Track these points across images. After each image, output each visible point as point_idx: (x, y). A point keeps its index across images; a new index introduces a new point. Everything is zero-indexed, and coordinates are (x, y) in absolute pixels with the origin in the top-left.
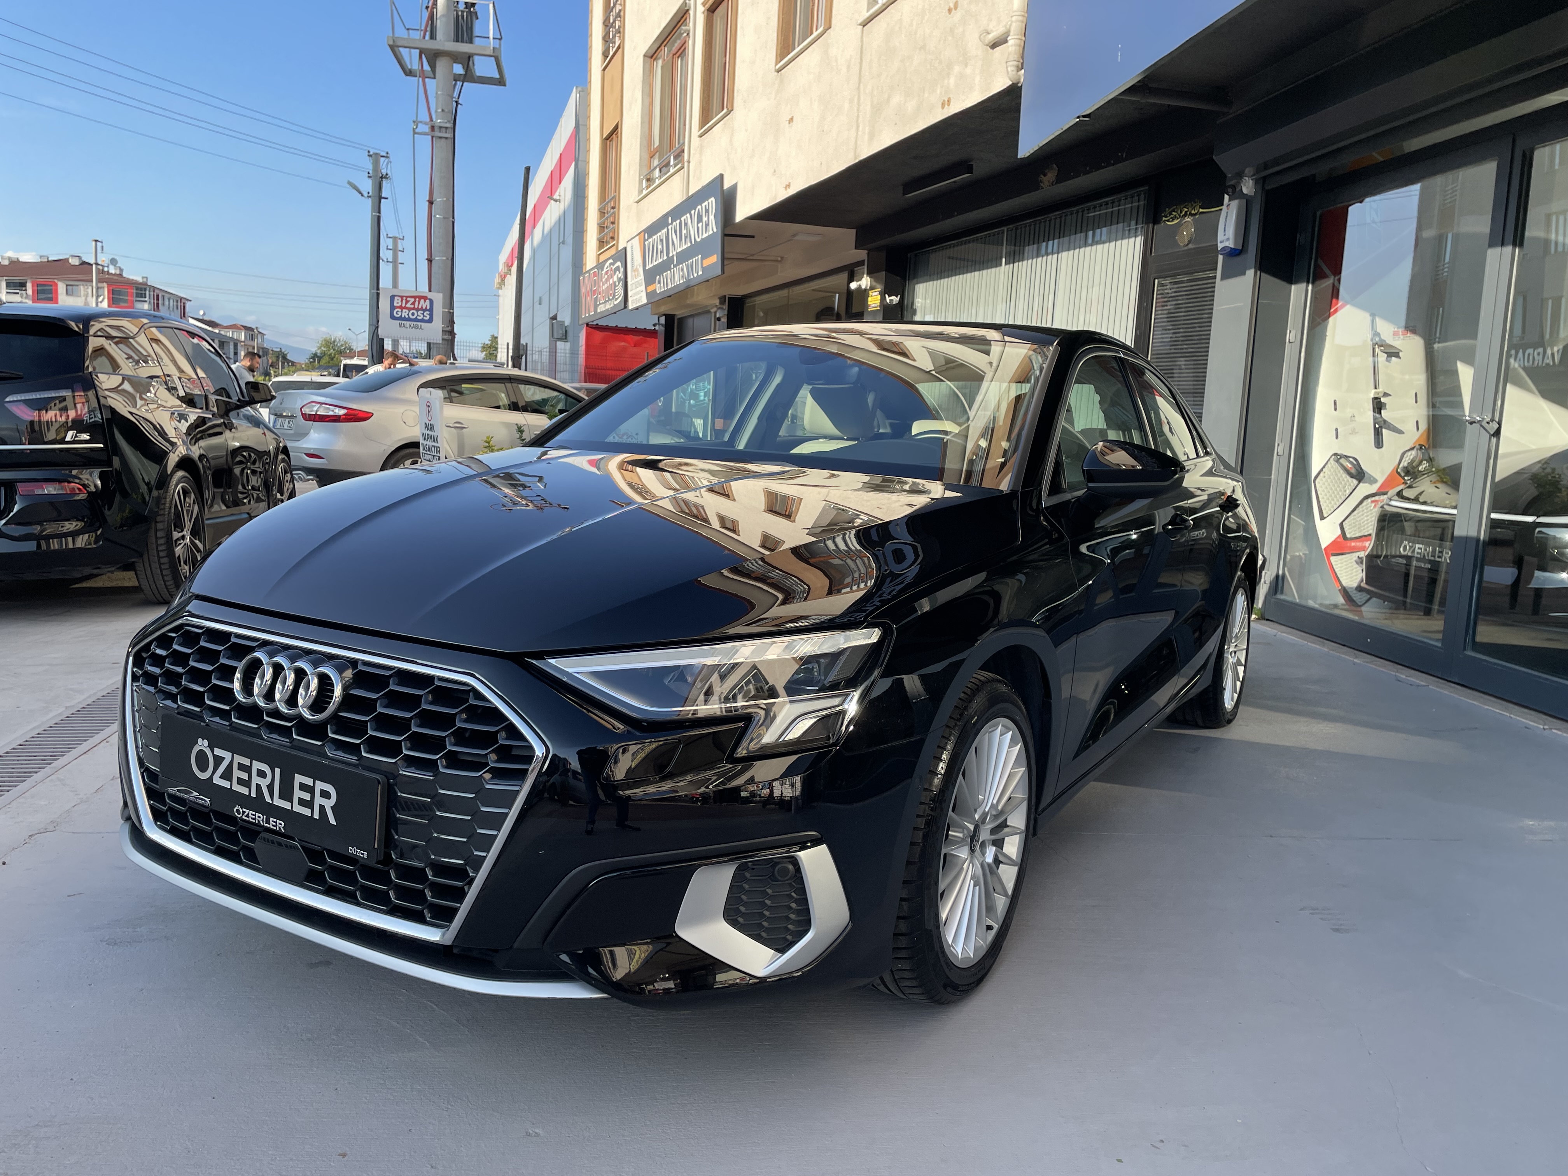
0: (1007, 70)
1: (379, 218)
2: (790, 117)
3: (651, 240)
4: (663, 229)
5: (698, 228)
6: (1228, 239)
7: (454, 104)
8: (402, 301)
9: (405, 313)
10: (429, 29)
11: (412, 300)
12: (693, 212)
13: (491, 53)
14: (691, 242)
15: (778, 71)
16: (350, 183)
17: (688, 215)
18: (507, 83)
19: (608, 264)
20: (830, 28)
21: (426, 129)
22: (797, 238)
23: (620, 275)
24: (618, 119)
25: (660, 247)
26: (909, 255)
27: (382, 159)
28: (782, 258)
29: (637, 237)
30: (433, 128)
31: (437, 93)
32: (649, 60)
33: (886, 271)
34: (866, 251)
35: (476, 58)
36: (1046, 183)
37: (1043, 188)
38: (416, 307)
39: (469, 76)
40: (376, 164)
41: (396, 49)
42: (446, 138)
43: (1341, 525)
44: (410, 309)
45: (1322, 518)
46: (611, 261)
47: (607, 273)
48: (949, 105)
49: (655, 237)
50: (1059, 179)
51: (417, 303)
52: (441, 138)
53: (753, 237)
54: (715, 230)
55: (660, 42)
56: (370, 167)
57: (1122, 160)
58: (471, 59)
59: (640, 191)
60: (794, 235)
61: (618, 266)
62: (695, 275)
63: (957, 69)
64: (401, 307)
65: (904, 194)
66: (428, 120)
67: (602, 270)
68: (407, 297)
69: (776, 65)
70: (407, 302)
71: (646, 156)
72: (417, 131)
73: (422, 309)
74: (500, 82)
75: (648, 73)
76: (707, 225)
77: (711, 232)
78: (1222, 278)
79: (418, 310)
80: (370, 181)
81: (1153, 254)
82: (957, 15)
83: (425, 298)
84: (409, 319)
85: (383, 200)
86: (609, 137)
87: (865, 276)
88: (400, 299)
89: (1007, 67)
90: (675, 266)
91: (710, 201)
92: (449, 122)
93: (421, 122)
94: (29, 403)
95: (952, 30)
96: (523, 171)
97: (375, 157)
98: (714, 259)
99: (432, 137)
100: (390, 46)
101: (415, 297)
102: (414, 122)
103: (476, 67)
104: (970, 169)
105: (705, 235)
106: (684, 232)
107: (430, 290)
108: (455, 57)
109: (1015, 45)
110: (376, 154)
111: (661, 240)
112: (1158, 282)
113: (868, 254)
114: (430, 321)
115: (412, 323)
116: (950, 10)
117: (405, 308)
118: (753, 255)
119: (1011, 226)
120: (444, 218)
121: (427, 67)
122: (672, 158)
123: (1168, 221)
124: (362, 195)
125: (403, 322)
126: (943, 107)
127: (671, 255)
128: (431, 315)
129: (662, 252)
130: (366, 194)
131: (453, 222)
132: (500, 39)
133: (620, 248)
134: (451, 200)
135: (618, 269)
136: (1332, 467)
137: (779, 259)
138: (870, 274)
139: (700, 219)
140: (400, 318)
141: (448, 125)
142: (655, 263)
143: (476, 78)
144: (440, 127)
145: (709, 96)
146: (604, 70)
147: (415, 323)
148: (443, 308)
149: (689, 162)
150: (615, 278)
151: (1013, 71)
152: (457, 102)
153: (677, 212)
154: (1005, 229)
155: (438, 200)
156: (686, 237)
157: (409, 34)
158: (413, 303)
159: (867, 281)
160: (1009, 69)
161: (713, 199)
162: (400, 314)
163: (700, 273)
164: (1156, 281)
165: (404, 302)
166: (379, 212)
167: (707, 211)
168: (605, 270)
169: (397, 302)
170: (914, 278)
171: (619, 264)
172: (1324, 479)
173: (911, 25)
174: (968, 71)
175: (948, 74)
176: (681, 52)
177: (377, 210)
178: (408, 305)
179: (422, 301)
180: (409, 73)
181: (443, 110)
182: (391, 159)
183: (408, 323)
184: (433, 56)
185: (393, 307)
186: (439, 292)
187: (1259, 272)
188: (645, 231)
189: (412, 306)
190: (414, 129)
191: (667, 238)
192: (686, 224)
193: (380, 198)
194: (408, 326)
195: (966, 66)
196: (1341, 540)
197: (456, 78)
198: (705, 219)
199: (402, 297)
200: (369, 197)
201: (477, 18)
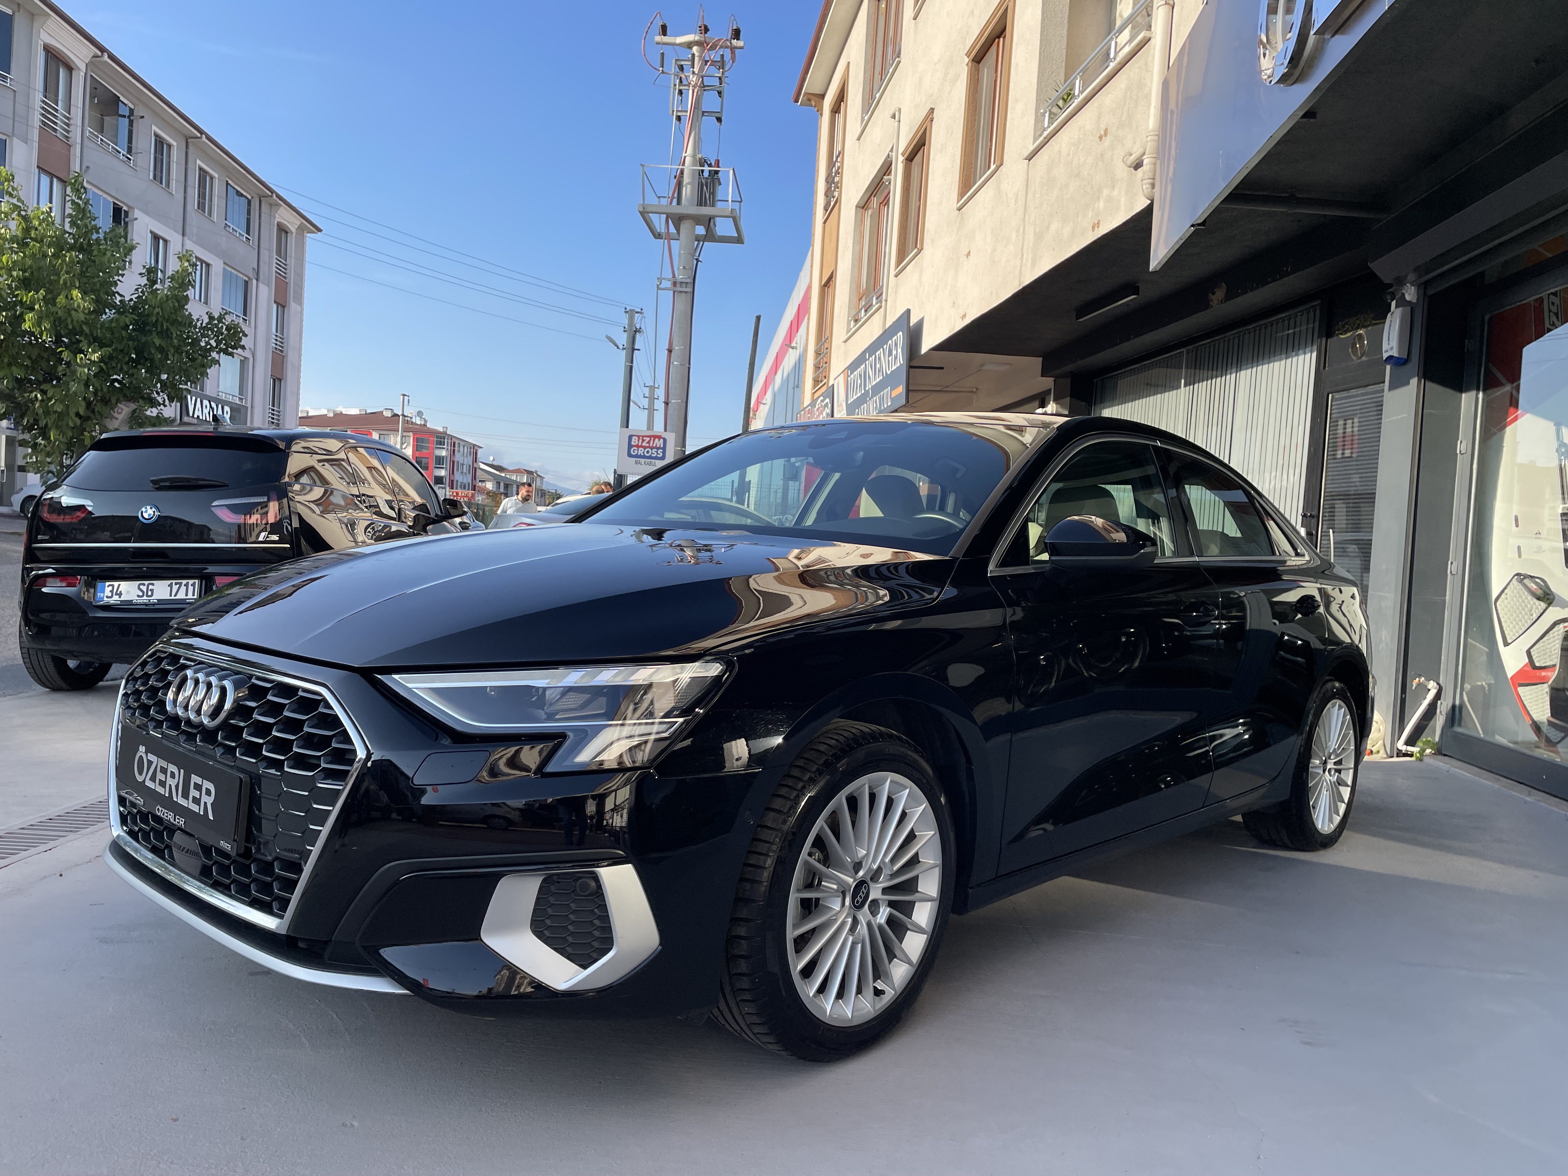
0: (1142, 189)
1: (631, 368)
2: (968, 251)
3: (852, 376)
4: (862, 365)
5: (889, 361)
6: (1392, 348)
7: (695, 262)
8: (638, 440)
9: (641, 451)
10: (676, 195)
11: (648, 439)
12: (885, 347)
13: (730, 215)
14: (883, 375)
15: (959, 209)
16: (608, 337)
17: (881, 350)
18: (745, 241)
19: (819, 401)
20: (1002, 164)
21: (668, 284)
22: (984, 368)
23: (828, 411)
24: (833, 268)
25: (859, 382)
26: (1095, 380)
27: (637, 315)
28: (977, 389)
29: (842, 375)
30: (675, 284)
31: (680, 253)
32: (861, 210)
33: (1071, 396)
34: (1053, 379)
35: (718, 219)
36: (1215, 302)
37: (1212, 307)
38: (651, 445)
39: (710, 236)
40: (631, 319)
41: (645, 215)
42: (686, 292)
43: (1528, 652)
44: (645, 448)
45: (1506, 644)
46: (822, 398)
47: (818, 409)
48: (1098, 228)
49: (855, 373)
50: (1229, 297)
51: (652, 442)
52: (681, 292)
53: (942, 368)
54: (902, 362)
55: (869, 194)
56: (626, 322)
57: (1289, 274)
58: (712, 220)
59: (848, 331)
60: (982, 365)
61: (827, 403)
62: (886, 406)
63: (1106, 192)
64: (638, 446)
65: (1077, 318)
66: (671, 276)
67: (815, 407)
68: (643, 437)
69: (958, 203)
70: (643, 441)
71: (856, 299)
72: (661, 286)
73: (656, 448)
74: (739, 240)
75: (859, 223)
76: (896, 358)
77: (899, 364)
78: (1391, 388)
79: (652, 448)
80: (625, 335)
81: (1327, 369)
82: (1107, 141)
83: (659, 437)
84: (644, 457)
85: (635, 351)
86: (825, 285)
87: (1051, 402)
88: (637, 438)
89: (1142, 186)
90: (870, 399)
91: (898, 335)
92: (689, 277)
93: (664, 279)
94: (234, 508)
95: (1102, 155)
96: (754, 320)
97: (631, 313)
98: (901, 390)
99: (674, 292)
100: (640, 212)
101: (650, 437)
102: (658, 279)
103: (716, 228)
104: (1136, 291)
105: (894, 368)
106: (878, 366)
107: (665, 430)
108: (697, 220)
109: (1150, 164)
110: (632, 311)
111: (860, 375)
112: (1333, 397)
113: (1055, 381)
116: (1101, 138)
117: (641, 446)
118: (947, 387)
119: (1190, 347)
120: (681, 365)
121: (672, 230)
122: (874, 298)
123: (1341, 334)
124: (618, 348)
125: (638, 459)
126: (1093, 230)
127: (867, 389)
129: (860, 386)
130: (621, 347)
131: (689, 368)
132: (740, 202)
133: (830, 384)
134: (688, 348)
135: (826, 405)
136: (1515, 588)
137: (975, 390)
138: (1056, 400)
139: (890, 354)
140: (637, 456)
141: (688, 281)
142: (855, 397)
143: (716, 237)
144: (682, 283)
145: (905, 238)
146: (825, 223)
147: (649, 460)
148: (676, 446)
149: (886, 301)
150: (824, 414)
151: (1147, 188)
152: (697, 260)
153: (872, 349)
154: (1184, 350)
155: (676, 348)
156: (879, 371)
157: (659, 201)
158: (649, 442)
159: (1052, 407)
160: (1144, 187)
161: (901, 333)
162: (636, 452)
163: (889, 404)
164: (1330, 396)
165: (641, 441)
166: (632, 362)
167: (896, 345)
168: (817, 407)
169: (635, 441)
170: (1101, 403)
171: (827, 400)
172: (1506, 602)
173: (1068, 155)
174: (1116, 193)
175: (1099, 198)
176: (886, 202)
177: (630, 360)
178: (644, 444)
179: (657, 440)
180: (658, 236)
181: (684, 268)
182: (645, 315)
184: (678, 220)
185: (630, 446)
186: (672, 432)
187: (1423, 380)
188: (848, 368)
189: (648, 445)
190: (658, 285)
191: (865, 372)
192: (880, 359)
193: (633, 349)
194: (643, 463)
195: (1114, 189)
196: (1529, 669)
197: (698, 239)
198: (894, 352)
199: (639, 437)
200: (623, 349)
201: (720, 184)
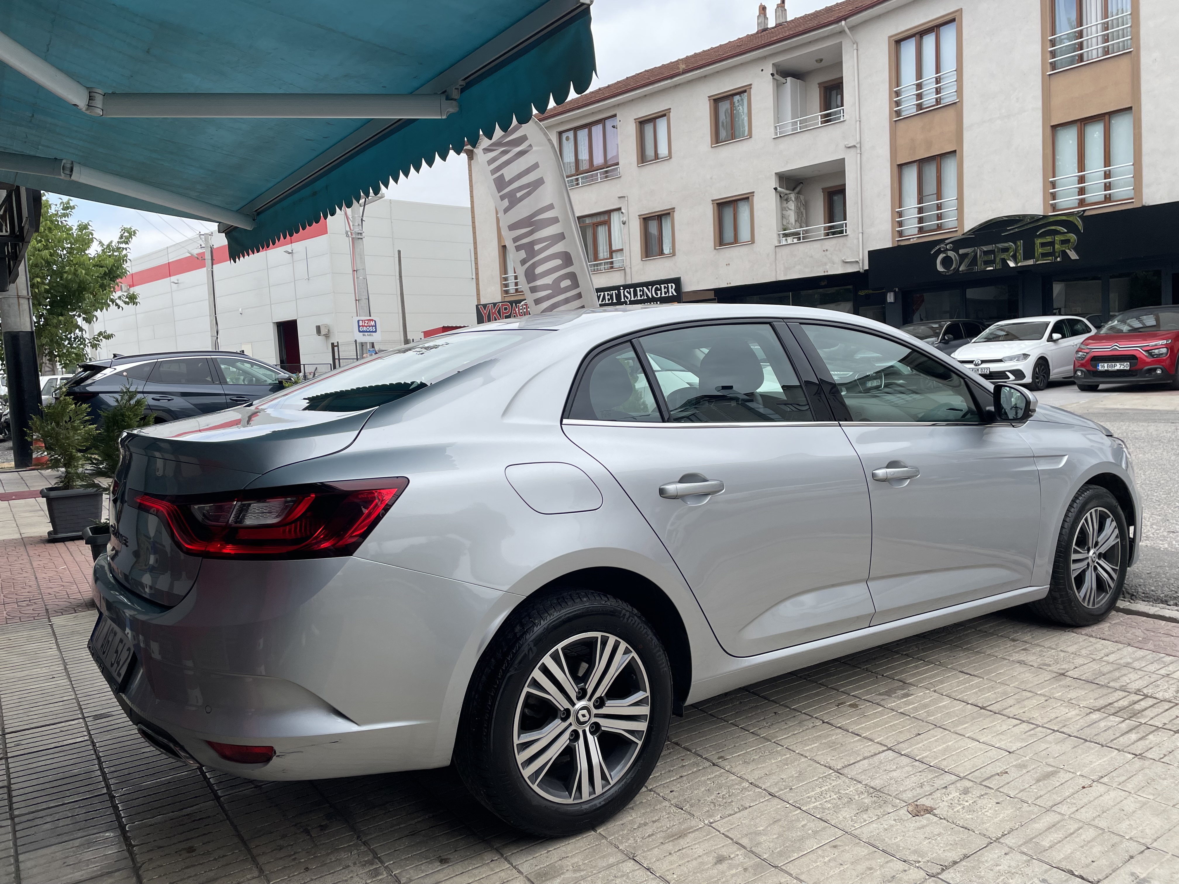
9: (365, 329)
11: (367, 322)
12: (649, 287)
14: (648, 297)
15: (716, 249)
17: (644, 288)
20: (753, 244)
25: (608, 297)
31: (353, 216)
44: (366, 326)
49: (602, 293)
52: (359, 238)
54: (675, 294)
55: (581, 218)
63: (829, 264)
64: (362, 326)
69: (714, 247)
70: (365, 323)
76: (666, 292)
77: (671, 295)
79: (370, 326)
82: (828, 253)
83: (372, 320)
91: (670, 285)
95: (826, 255)
99: (352, 238)
101: (368, 320)
105: (664, 295)
111: (610, 295)
114: (376, 332)
115: (369, 333)
116: (823, 251)
117: (365, 326)
127: (623, 300)
128: (376, 328)
129: (611, 299)
140: (363, 331)
144: (358, 233)
145: (647, 247)
149: (631, 268)
155: (360, 269)
158: (368, 323)
162: (362, 329)
165: (363, 323)
167: (666, 288)
169: (361, 322)
175: (826, 265)
178: (366, 325)
179: (371, 322)
181: (358, 224)
183: (366, 334)
185: (359, 326)
192: (642, 291)
195: (834, 265)
198: (663, 290)
199: (362, 321)
